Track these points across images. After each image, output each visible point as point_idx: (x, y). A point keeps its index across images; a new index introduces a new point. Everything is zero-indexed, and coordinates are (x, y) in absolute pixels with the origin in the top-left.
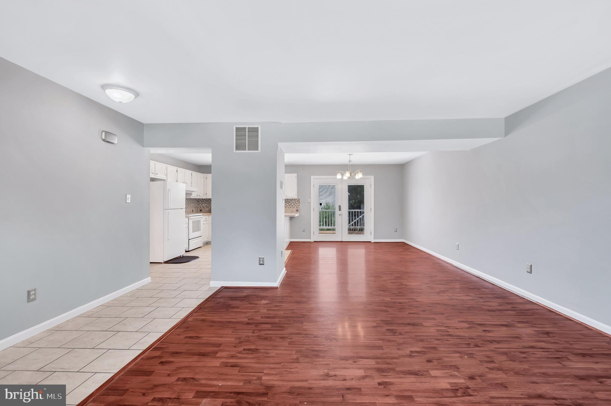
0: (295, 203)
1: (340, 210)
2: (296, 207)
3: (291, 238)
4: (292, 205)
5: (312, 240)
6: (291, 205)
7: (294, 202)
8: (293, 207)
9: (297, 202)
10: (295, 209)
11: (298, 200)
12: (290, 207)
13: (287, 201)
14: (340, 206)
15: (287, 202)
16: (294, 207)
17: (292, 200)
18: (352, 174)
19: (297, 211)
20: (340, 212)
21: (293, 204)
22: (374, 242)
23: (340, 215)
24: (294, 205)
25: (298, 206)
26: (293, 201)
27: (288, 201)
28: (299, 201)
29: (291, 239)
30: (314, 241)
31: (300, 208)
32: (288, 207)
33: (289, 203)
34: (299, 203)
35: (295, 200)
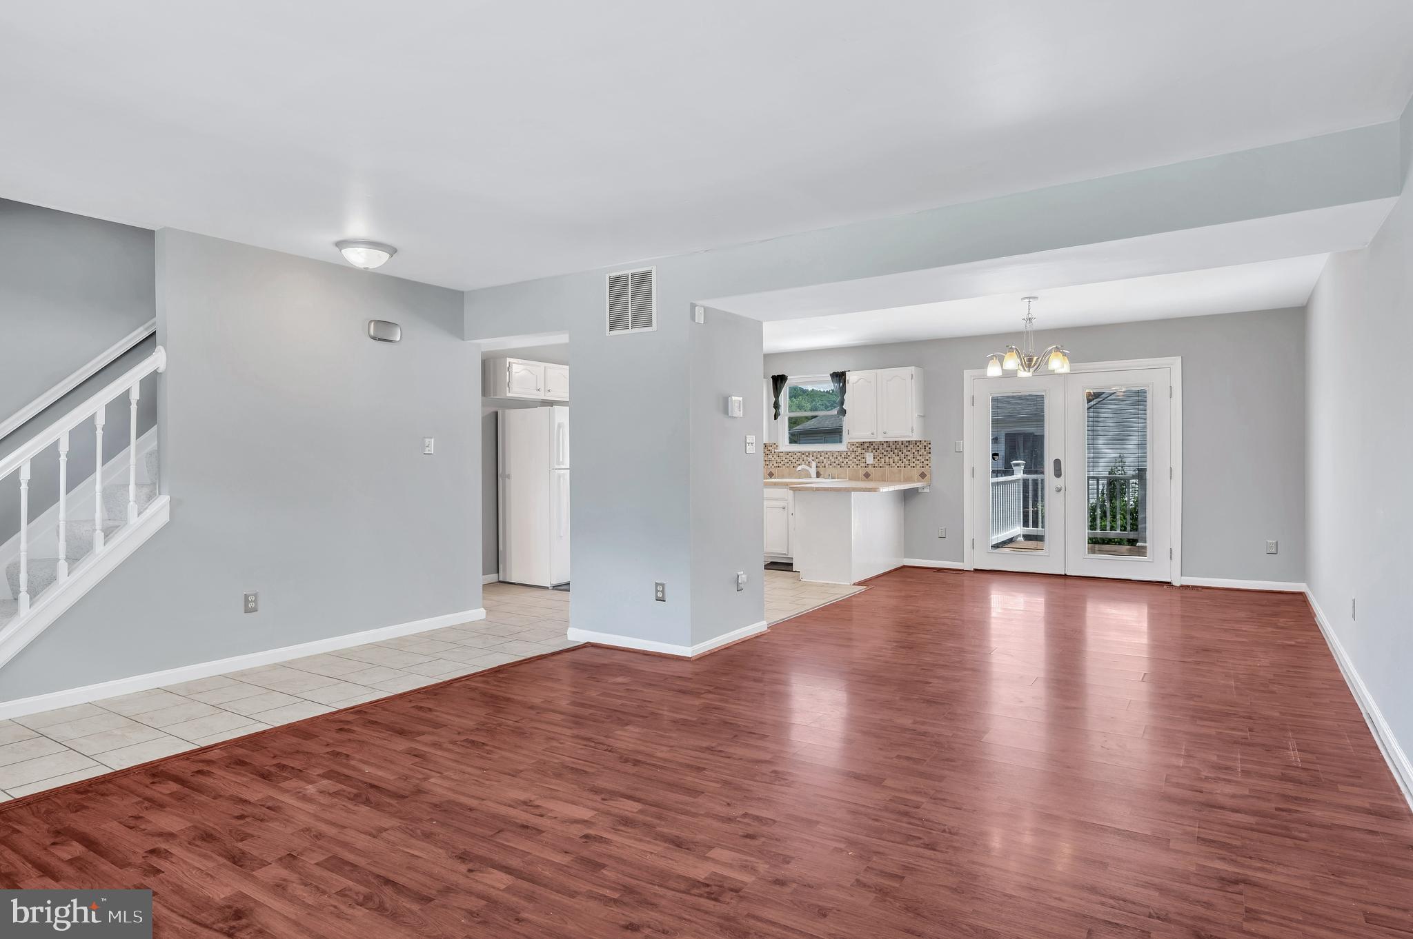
0: (916, 453)
1: (1058, 473)
2: (921, 465)
3: (907, 554)
4: (909, 458)
5: (967, 565)
6: (905, 460)
7: (914, 451)
8: (912, 465)
9: (923, 450)
10: (916, 473)
11: (925, 444)
12: (903, 465)
13: (894, 447)
14: (1057, 463)
15: (896, 451)
16: (914, 465)
17: (907, 444)
19: (923, 475)
20: (1059, 482)
21: (912, 456)
22: (1182, 586)
23: (1059, 490)
24: (914, 460)
25: (926, 462)
26: (911, 446)
27: (898, 447)
28: (927, 448)
29: (905, 557)
30: (976, 570)
31: (930, 467)
32: (898, 465)
33: (900, 453)
34: (930, 453)
35: (918, 444)
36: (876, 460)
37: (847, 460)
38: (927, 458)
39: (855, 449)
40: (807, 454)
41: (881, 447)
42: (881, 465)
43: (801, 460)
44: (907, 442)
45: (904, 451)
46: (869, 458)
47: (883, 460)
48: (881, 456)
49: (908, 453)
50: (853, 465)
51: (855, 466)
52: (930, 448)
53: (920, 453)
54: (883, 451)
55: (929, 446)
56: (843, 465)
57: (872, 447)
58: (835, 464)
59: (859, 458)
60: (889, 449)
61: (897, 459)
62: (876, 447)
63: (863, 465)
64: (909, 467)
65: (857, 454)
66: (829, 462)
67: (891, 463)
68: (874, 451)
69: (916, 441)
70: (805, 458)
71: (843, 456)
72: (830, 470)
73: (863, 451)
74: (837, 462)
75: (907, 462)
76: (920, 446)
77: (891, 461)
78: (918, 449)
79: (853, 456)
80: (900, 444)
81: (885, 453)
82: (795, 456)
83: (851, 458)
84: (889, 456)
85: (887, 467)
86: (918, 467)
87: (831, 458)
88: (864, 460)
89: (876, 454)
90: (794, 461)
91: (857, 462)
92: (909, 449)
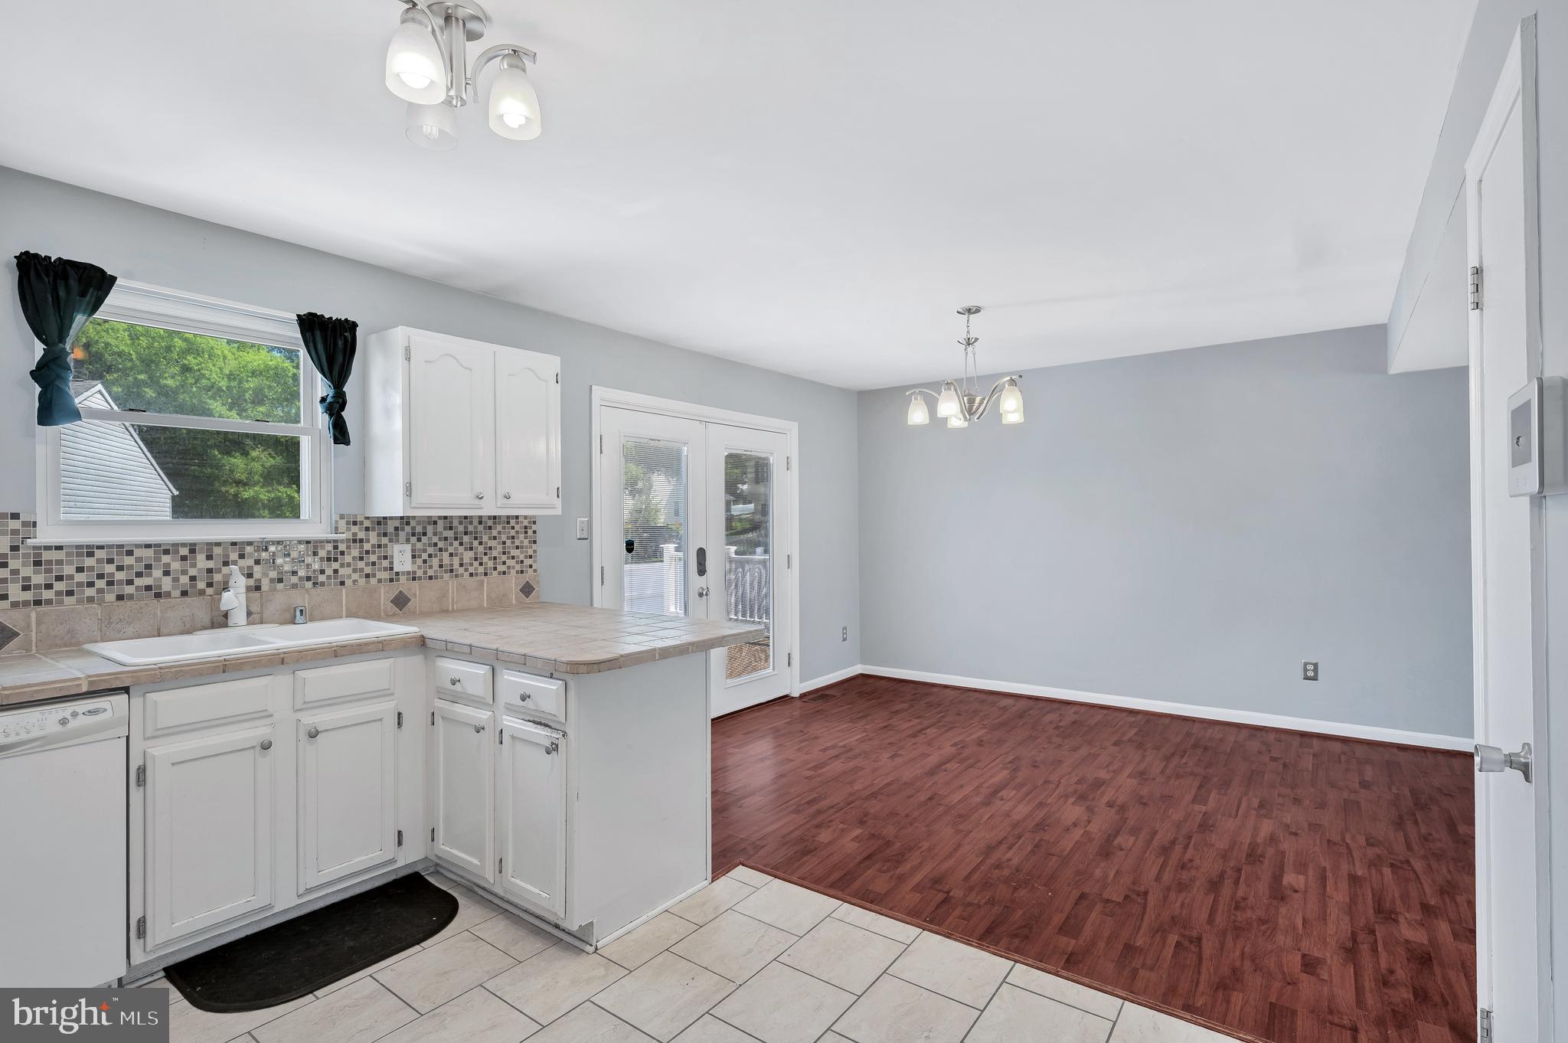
0: (509, 543)
1: (702, 569)
2: (518, 567)
4: (494, 553)
6: (485, 559)
7: (504, 538)
8: (500, 568)
9: (522, 536)
10: (513, 583)
11: (526, 523)
12: (481, 569)
13: (461, 528)
14: (701, 554)
15: (466, 539)
16: (503, 568)
17: (490, 523)
18: (978, 400)
20: (702, 582)
21: (500, 548)
22: (802, 696)
23: (701, 595)
24: (504, 558)
25: (528, 562)
26: (499, 528)
27: (471, 528)
28: (530, 532)
31: (535, 571)
32: (471, 570)
33: (476, 543)
34: (535, 542)
35: (513, 522)
36: (419, 561)
37: (335, 565)
38: (530, 552)
39: (361, 535)
40: (184, 551)
41: (430, 529)
42: (430, 573)
43: (157, 573)
44: (490, 517)
45: (485, 538)
46: (402, 557)
47: (435, 562)
48: (430, 550)
49: (492, 543)
50: (355, 576)
51: (362, 581)
52: (535, 532)
53: (517, 543)
54: (435, 539)
55: (534, 527)
56: (322, 578)
57: (408, 529)
58: (294, 580)
59: (373, 558)
60: (450, 534)
61: (468, 556)
62: (419, 529)
63: (385, 575)
64: (495, 573)
65: (367, 546)
66: (273, 574)
67: (456, 565)
68: (414, 539)
69: (508, 517)
70: (176, 566)
71: (322, 553)
72: (281, 598)
73: (385, 540)
74: (302, 573)
75: (491, 564)
76: (517, 528)
77: (456, 561)
78: (513, 533)
79: (355, 553)
80: (475, 522)
81: (441, 544)
82: (128, 561)
83: (348, 559)
84: (451, 550)
85: (447, 576)
86: (513, 572)
87: (279, 561)
88: (385, 563)
89: (419, 545)
90: (120, 576)
91: (368, 570)
92: (494, 533)
